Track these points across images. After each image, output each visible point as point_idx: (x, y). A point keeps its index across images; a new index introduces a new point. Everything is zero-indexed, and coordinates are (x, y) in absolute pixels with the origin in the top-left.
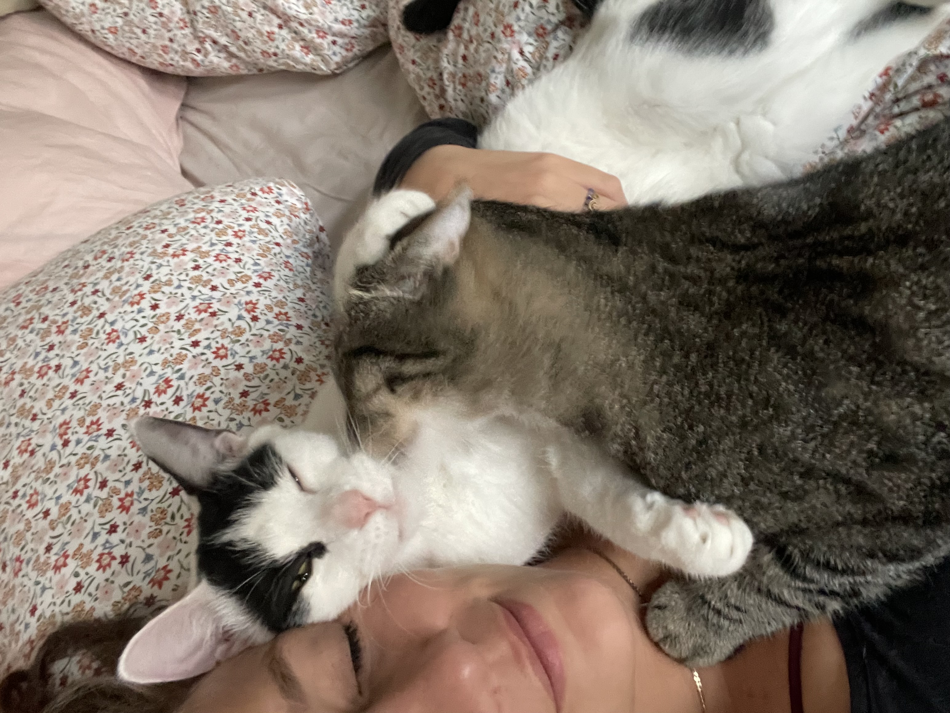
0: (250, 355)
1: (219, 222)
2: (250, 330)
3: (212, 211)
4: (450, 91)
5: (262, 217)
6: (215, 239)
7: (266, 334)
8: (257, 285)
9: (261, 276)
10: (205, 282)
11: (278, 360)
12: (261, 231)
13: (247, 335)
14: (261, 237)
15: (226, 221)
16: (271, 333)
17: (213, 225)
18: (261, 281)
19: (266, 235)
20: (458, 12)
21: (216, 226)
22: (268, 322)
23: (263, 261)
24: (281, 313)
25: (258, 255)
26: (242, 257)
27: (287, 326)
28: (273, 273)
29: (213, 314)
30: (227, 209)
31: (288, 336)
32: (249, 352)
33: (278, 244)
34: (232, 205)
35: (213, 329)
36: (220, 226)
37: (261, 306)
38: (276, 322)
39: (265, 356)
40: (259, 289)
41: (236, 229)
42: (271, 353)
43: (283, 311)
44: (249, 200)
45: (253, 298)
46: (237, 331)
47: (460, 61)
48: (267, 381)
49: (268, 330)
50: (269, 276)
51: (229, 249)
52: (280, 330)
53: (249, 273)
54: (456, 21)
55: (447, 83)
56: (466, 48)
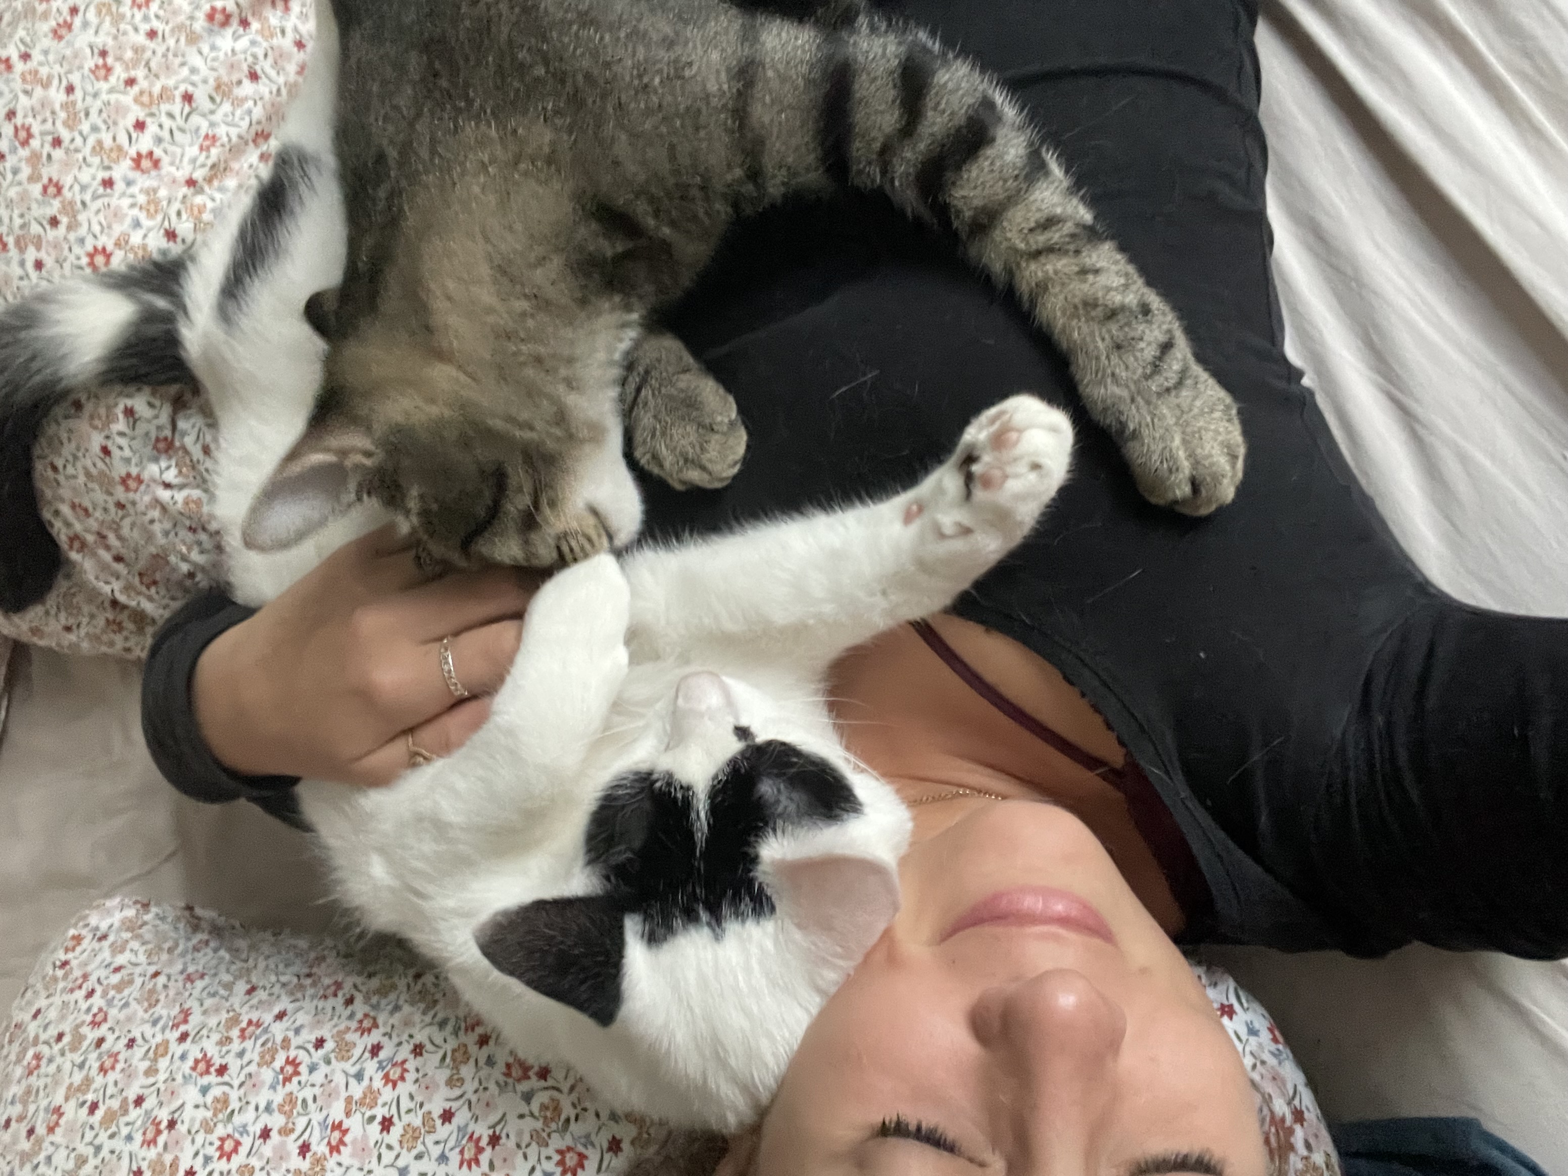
0: (262, 1106)
1: (60, 1037)
2: (231, 1086)
3: (36, 1037)
4: (148, 607)
5: (102, 973)
6: (78, 1058)
7: (253, 1068)
8: (183, 1037)
9: (175, 1026)
10: (121, 1107)
11: (296, 1073)
12: (119, 988)
13: (234, 1095)
14: (126, 992)
15: (66, 1027)
16: (257, 1058)
17: (57, 1048)
18: (183, 1028)
19: (131, 982)
20: (52, 525)
21: (60, 1045)
22: (241, 1054)
23: (160, 1010)
24: (243, 1031)
25: (146, 1011)
26: (130, 1036)
27: (266, 1030)
28: (186, 1006)
29: (172, 1124)
30: (52, 1014)
31: (279, 1039)
32: (257, 1109)
33: (156, 974)
34: (51, 1005)
35: (190, 1138)
36: (66, 1039)
37: (212, 1050)
38: (248, 1044)
39: (279, 1087)
40: (189, 1039)
41: (89, 1018)
42: (281, 1077)
43: (244, 1025)
44: (65, 977)
45: (195, 1053)
46: (219, 1106)
47: (120, 567)
48: (311, 1106)
49: (250, 1062)
50: (186, 1015)
51: (105, 1046)
52: (263, 1045)
53: (159, 1038)
54: (62, 536)
55: (133, 603)
56: (108, 548)
